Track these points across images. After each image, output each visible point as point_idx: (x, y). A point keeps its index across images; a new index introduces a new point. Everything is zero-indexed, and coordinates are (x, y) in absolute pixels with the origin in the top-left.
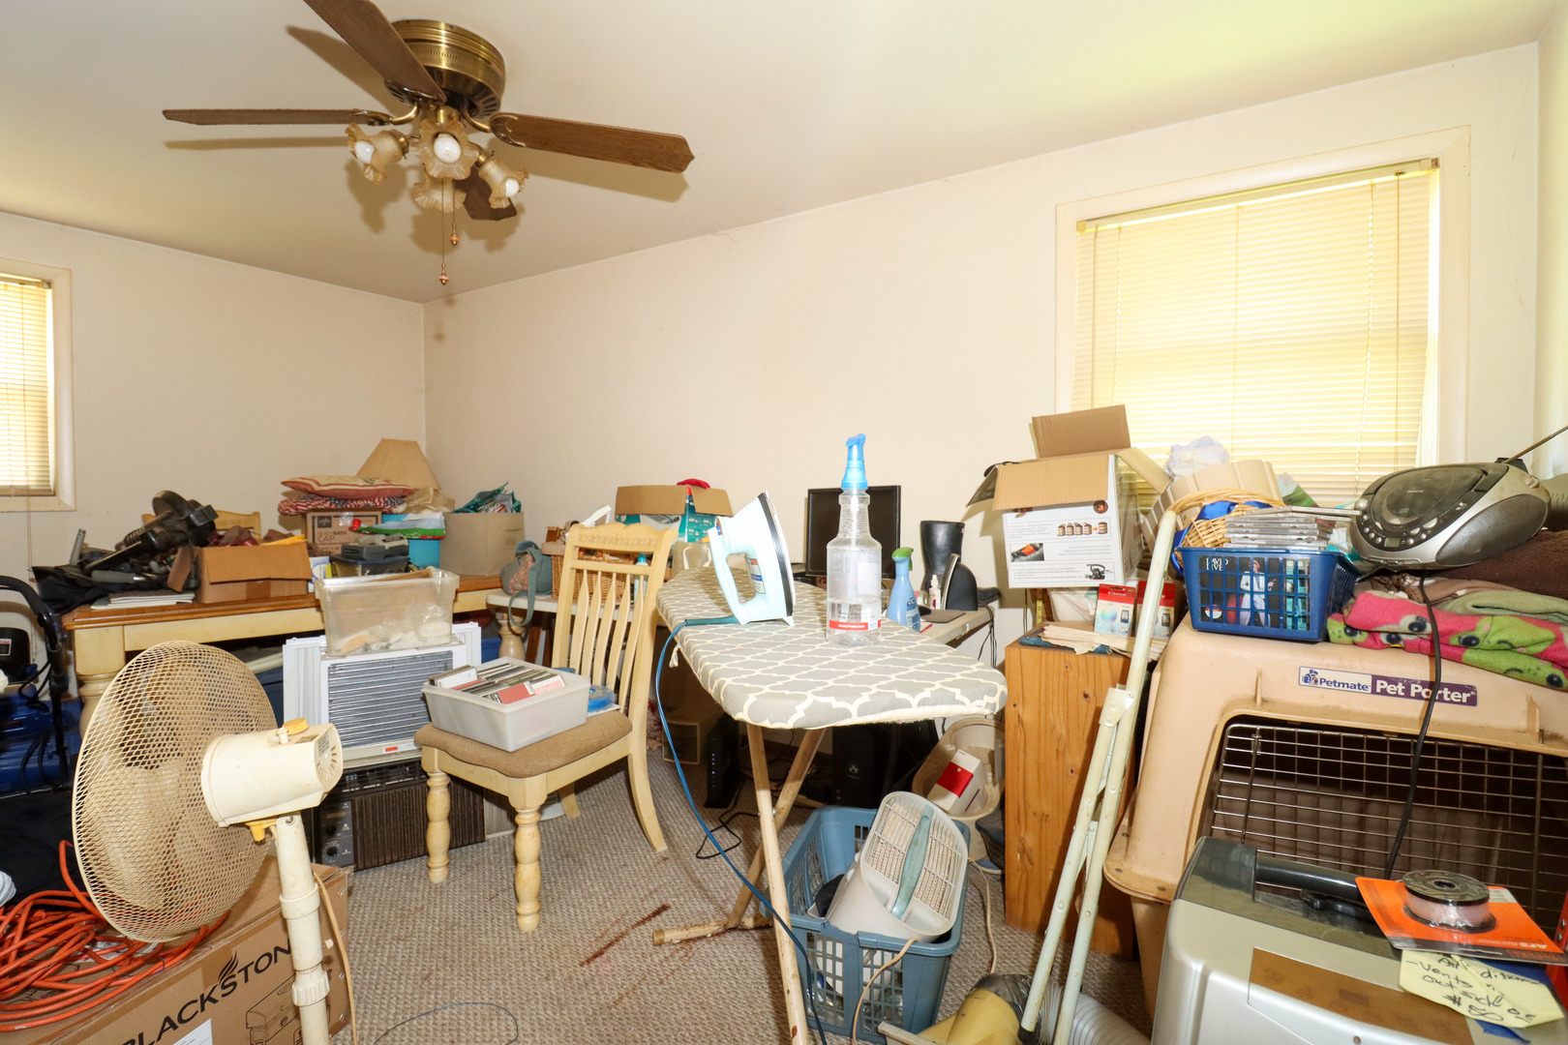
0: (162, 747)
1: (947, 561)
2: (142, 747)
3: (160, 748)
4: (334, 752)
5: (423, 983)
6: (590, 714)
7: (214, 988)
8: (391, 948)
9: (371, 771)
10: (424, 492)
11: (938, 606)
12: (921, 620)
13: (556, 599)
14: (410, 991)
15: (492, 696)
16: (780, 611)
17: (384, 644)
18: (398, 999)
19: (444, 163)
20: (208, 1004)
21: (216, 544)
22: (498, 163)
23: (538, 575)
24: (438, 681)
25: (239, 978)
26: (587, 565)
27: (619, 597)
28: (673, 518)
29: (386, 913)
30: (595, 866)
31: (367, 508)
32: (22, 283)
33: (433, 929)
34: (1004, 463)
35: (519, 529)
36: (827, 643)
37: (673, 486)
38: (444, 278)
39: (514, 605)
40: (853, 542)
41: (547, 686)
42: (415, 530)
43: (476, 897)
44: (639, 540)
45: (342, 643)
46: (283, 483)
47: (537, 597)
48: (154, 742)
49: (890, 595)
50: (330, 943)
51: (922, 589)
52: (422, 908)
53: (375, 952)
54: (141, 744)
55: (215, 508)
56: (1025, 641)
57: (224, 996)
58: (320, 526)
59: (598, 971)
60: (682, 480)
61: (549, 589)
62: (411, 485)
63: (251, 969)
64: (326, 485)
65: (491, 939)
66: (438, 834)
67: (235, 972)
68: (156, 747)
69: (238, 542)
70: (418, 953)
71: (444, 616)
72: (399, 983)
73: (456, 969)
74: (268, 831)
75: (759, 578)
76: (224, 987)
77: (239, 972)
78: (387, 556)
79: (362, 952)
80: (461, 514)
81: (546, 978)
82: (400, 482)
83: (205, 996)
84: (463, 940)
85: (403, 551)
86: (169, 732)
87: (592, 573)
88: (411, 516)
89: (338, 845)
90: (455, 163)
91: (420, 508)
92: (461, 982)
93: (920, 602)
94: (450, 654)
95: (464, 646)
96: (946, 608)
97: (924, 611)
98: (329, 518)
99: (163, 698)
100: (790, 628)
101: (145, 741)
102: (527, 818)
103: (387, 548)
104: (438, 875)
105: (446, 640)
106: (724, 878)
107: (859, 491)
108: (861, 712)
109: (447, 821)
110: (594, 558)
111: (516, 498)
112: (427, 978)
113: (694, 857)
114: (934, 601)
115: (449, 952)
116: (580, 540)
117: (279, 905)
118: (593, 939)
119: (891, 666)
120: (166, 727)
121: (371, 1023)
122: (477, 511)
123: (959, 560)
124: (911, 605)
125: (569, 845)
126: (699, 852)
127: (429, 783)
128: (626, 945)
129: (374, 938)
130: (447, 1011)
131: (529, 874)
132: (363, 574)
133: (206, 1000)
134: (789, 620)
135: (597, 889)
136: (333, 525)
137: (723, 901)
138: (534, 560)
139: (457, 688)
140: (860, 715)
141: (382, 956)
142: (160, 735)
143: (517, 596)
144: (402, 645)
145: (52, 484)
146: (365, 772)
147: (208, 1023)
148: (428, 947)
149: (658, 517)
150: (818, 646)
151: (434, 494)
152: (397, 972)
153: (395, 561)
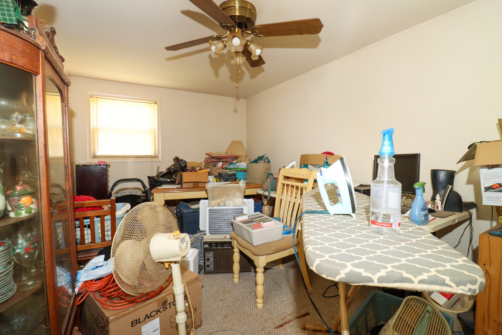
0: (137, 236)
1: (445, 188)
2: (130, 236)
3: (136, 236)
4: (187, 243)
5: (224, 318)
6: (284, 236)
7: (160, 308)
8: (218, 303)
9: (219, 243)
10: (242, 157)
11: (440, 209)
12: (429, 215)
13: (276, 193)
14: (220, 320)
15: (250, 226)
16: (350, 211)
17: (224, 204)
18: (217, 322)
19: (236, 47)
20: (158, 313)
21: (186, 171)
22: (254, 44)
23: (272, 185)
24: (236, 218)
25: (168, 306)
26: (286, 182)
27: (296, 194)
28: (320, 166)
29: (220, 290)
30: (285, 290)
31: (226, 161)
32: (151, 103)
33: (231, 299)
34: (481, 142)
35: (269, 169)
36: (369, 231)
37: (320, 155)
38: (237, 86)
39: (264, 194)
40: (385, 182)
41: (269, 224)
42: (238, 168)
43: (246, 291)
44: (304, 174)
45: (213, 203)
46: (206, 154)
47: (271, 192)
48: (134, 234)
49: (413, 202)
50: (187, 305)
51: (431, 200)
52: (230, 291)
53: (214, 303)
54: (130, 235)
55: (186, 161)
56: (491, 232)
57: (163, 311)
58: (213, 167)
59: (280, 333)
60: (323, 152)
61: (274, 189)
62: (238, 154)
63: (172, 304)
64: (215, 155)
65: (247, 308)
66: (236, 267)
67: (167, 304)
68: (135, 236)
69: (191, 171)
70: (225, 307)
71: (241, 196)
72: (218, 316)
73: (235, 316)
74: (169, 265)
75: (339, 195)
76: (163, 308)
77: (168, 304)
78: (230, 176)
79: (210, 302)
80: (252, 164)
81: (262, 330)
82: (235, 154)
83: (158, 310)
84: (239, 306)
85: (234, 175)
86: (139, 231)
87: (288, 185)
88: (238, 164)
89: (210, 264)
90: (239, 46)
91: (240, 162)
92: (236, 322)
93: (429, 206)
94: (242, 209)
95: (247, 207)
96: (444, 210)
97: (431, 211)
98: (216, 164)
99: (139, 221)
100: (353, 219)
101: (132, 234)
102: (260, 270)
103: (230, 174)
104: (236, 280)
105: (241, 204)
106: (333, 308)
107: (389, 156)
108: (380, 279)
109: (239, 264)
110: (289, 180)
111: (269, 159)
112: (226, 317)
113: (322, 297)
114: (438, 207)
115: (234, 309)
116: (284, 173)
117: (172, 289)
118: (280, 319)
119: (403, 251)
120: (138, 230)
121: (208, 328)
122: (257, 163)
123: (452, 188)
124: (423, 209)
125: (278, 280)
126: (324, 294)
127: (234, 250)
128: (291, 325)
129: (215, 298)
130: (229, 332)
131: (260, 289)
132: (223, 182)
133: (158, 311)
134: (353, 215)
135: (285, 299)
136: (217, 166)
137: (331, 318)
138: (270, 179)
139: (240, 221)
140: (379, 282)
141: (215, 305)
142: (136, 232)
143: (266, 191)
144: (229, 205)
145: (157, 154)
146: (217, 243)
147: (158, 318)
148: (229, 306)
149: (314, 165)
150: (364, 232)
151: (245, 157)
152: (218, 312)
153: (233, 178)
